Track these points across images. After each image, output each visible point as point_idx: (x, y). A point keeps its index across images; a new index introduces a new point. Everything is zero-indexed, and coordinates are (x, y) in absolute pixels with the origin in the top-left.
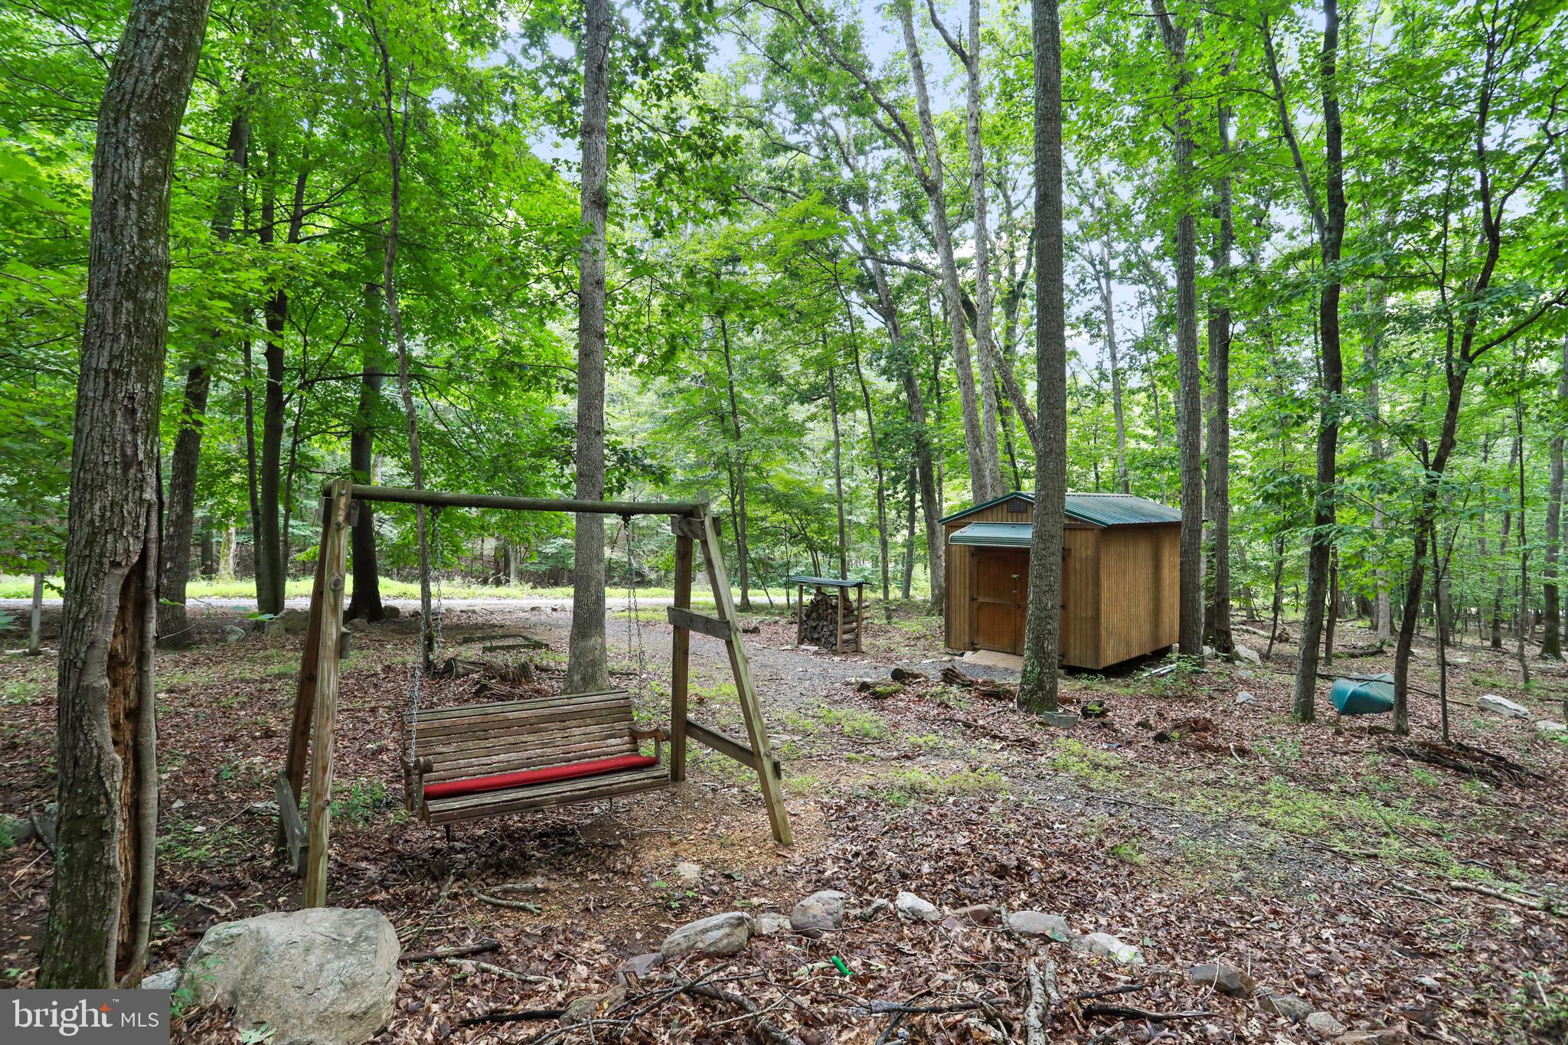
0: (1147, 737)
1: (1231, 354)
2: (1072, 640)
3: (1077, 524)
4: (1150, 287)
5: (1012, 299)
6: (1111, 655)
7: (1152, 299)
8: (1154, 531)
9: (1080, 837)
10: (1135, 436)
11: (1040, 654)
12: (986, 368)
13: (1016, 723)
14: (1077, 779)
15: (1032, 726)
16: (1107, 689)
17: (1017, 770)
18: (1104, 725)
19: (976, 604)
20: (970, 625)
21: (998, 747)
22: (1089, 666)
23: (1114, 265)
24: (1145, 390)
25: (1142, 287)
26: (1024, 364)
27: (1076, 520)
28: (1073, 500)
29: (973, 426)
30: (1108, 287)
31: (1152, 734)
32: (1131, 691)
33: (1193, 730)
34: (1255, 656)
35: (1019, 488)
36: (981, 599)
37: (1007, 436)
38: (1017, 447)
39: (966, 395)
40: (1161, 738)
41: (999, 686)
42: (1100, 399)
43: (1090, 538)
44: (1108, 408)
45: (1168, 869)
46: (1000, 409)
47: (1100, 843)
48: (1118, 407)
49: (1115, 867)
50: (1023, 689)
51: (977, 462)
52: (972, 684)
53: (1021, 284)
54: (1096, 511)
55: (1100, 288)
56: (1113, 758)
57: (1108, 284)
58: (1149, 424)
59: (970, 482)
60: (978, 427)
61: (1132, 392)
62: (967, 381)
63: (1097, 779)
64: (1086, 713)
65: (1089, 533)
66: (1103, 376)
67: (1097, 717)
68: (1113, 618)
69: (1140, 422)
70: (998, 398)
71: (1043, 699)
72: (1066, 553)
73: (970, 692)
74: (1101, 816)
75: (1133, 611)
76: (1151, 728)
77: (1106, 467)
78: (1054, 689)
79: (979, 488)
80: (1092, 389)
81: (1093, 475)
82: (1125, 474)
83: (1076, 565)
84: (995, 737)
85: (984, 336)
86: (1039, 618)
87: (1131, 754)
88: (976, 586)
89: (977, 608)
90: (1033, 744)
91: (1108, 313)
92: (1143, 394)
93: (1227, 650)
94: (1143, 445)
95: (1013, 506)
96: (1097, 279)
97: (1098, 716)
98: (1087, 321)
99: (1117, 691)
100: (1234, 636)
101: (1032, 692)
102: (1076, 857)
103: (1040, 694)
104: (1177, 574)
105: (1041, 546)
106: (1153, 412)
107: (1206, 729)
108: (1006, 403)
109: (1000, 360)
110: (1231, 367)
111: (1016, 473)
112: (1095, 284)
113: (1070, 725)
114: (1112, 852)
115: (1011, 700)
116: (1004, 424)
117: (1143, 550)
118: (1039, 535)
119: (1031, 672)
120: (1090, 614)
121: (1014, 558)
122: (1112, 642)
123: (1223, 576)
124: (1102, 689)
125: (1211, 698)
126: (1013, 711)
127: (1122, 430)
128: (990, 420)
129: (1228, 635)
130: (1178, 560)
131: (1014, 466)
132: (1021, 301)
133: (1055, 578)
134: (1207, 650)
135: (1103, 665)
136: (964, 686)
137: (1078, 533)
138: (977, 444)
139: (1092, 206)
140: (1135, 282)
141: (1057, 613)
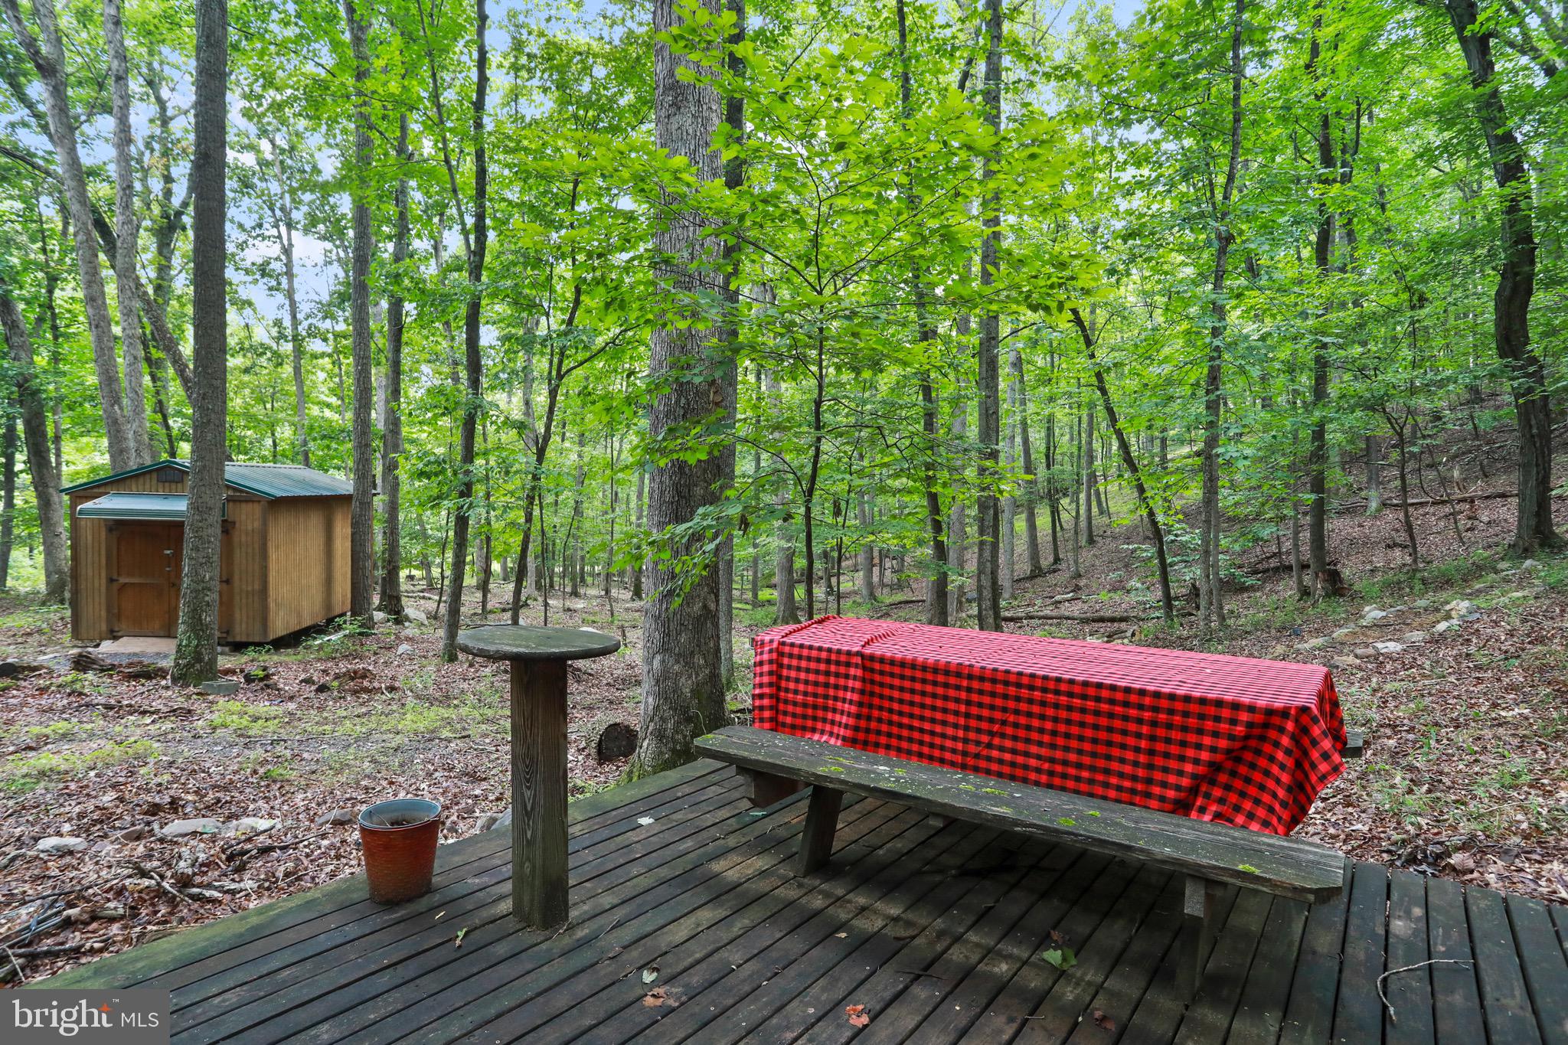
0: (309, 691)
1: (405, 337)
2: (237, 615)
3: (241, 495)
4: (337, 247)
5: (167, 230)
6: (280, 626)
7: (339, 260)
8: (326, 504)
9: (235, 773)
10: (319, 403)
11: (197, 626)
12: (127, 312)
13: (170, 696)
14: (235, 731)
15: (189, 697)
16: (275, 658)
17: (170, 736)
18: (268, 686)
19: (115, 586)
20: (108, 611)
21: (148, 721)
22: (257, 640)
23: (297, 215)
24: (330, 355)
25: (328, 245)
26: (183, 305)
27: (241, 491)
28: (238, 469)
29: (108, 377)
30: (289, 239)
31: (313, 688)
32: (299, 657)
33: (352, 679)
34: (422, 617)
35: (173, 454)
36: (123, 580)
37: (158, 393)
38: (171, 407)
39: (99, 339)
40: (323, 688)
41: (148, 666)
42: (278, 360)
43: (256, 509)
44: (288, 370)
45: (314, 777)
46: (148, 359)
47: (255, 772)
48: (297, 370)
49: (268, 786)
50: (177, 665)
51: (115, 422)
52: (113, 667)
53: (179, 214)
54: (265, 483)
55: (280, 237)
56: (274, 710)
57: (289, 235)
58: (332, 391)
59: (105, 442)
60: (117, 379)
61: (315, 356)
62: (100, 323)
63: (255, 730)
64: (249, 679)
65: (256, 505)
66: (281, 337)
67: (263, 683)
68: (280, 589)
69: (324, 389)
70: (146, 347)
71: (201, 671)
72: (227, 527)
73: (111, 676)
74: (258, 753)
75: (304, 582)
76: (313, 683)
77: (285, 432)
78: (213, 661)
79: (117, 450)
80: (269, 348)
81: (269, 442)
82: (305, 443)
83: (239, 537)
84: (144, 713)
85: (127, 273)
86: (197, 591)
87: (291, 706)
88: (115, 565)
89: (116, 590)
90: (189, 711)
91: (289, 265)
92: (327, 359)
93: (398, 613)
94: (328, 413)
95: (166, 476)
96: (276, 226)
97: (261, 680)
98: (264, 270)
99: (286, 659)
100: (404, 600)
101: (189, 665)
102: (231, 787)
103: (198, 666)
104: (349, 544)
105: (197, 517)
106: (337, 380)
107: (364, 677)
108: (156, 354)
109: (148, 302)
110: (405, 350)
111: (170, 437)
112: (274, 232)
113: (232, 691)
114: (266, 776)
115: (164, 678)
116: (154, 378)
117: (314, 522)
118: (195, 507)
119: (187, 646)
120: (257, 587)
121: (168, 531)
122: (281, 613)
123: (392, 546)
124: (271, 659)
125: (375, 654)
126: (167, 688)
127: (303, 397)
128: (134, 374)
129: (398, 599)
130: (349, 531)
131: (168, 427)
132: (178, 233)
133: (214, 549)
134: (379, 616)
135: (271, 637)
136: (102, 671)
137: (244, 505)
138: (116, 400)
139: (272, 142)
140: (323, 238)
141: (216, 585)
